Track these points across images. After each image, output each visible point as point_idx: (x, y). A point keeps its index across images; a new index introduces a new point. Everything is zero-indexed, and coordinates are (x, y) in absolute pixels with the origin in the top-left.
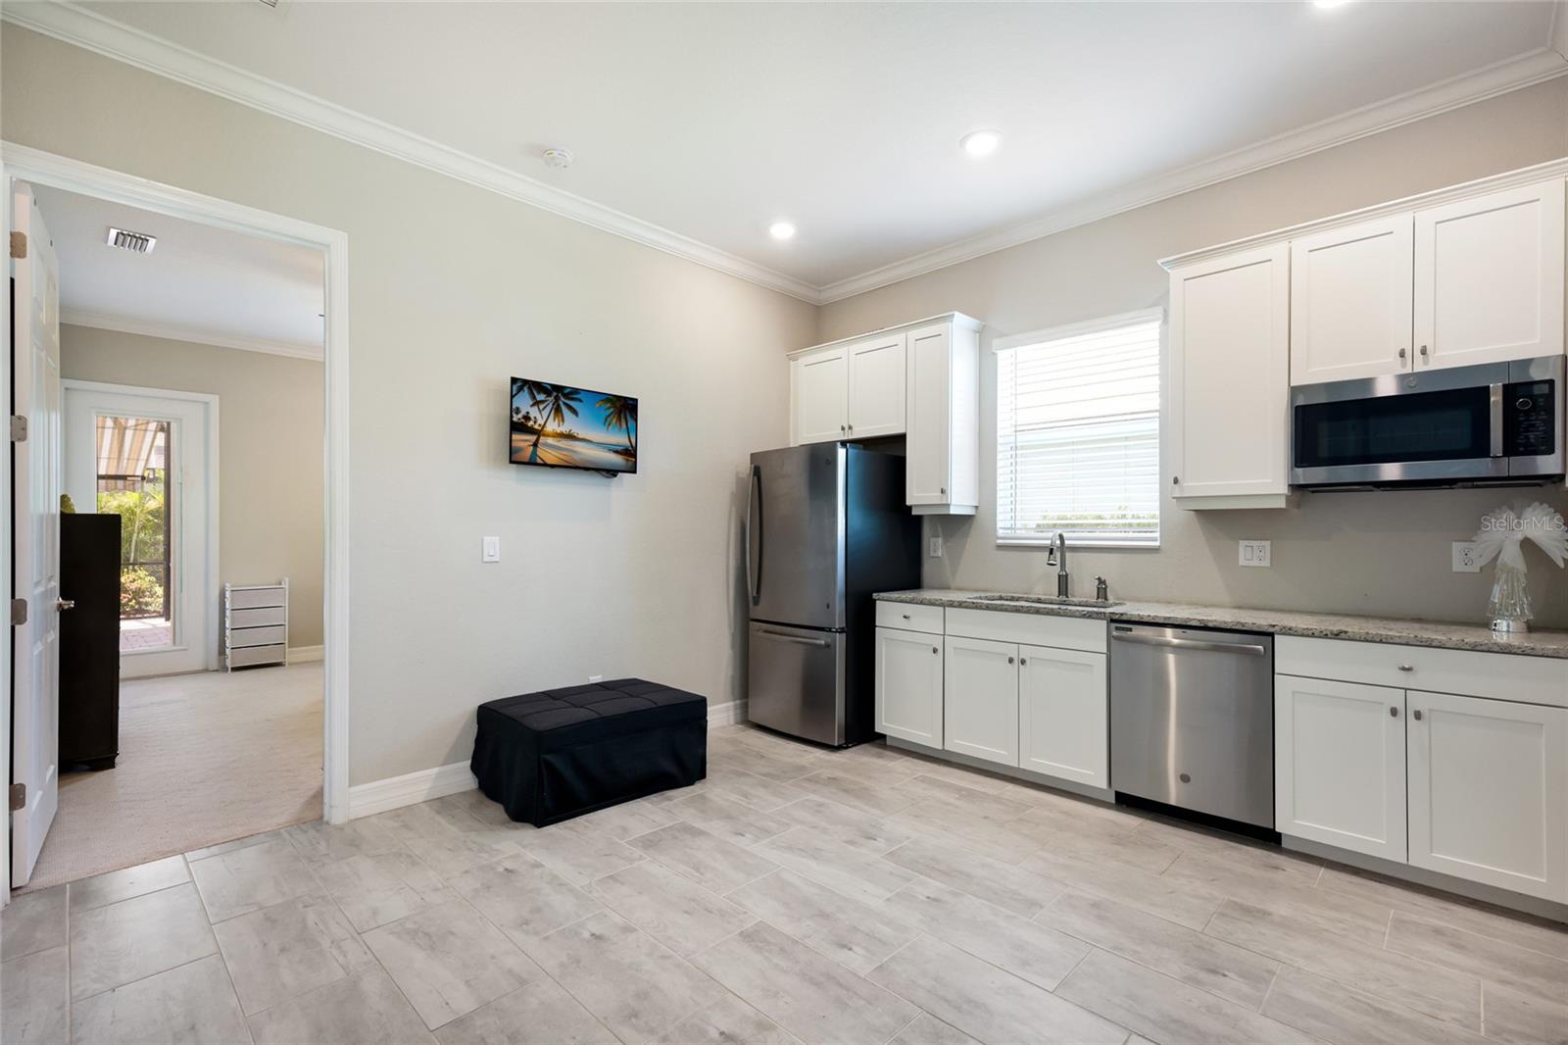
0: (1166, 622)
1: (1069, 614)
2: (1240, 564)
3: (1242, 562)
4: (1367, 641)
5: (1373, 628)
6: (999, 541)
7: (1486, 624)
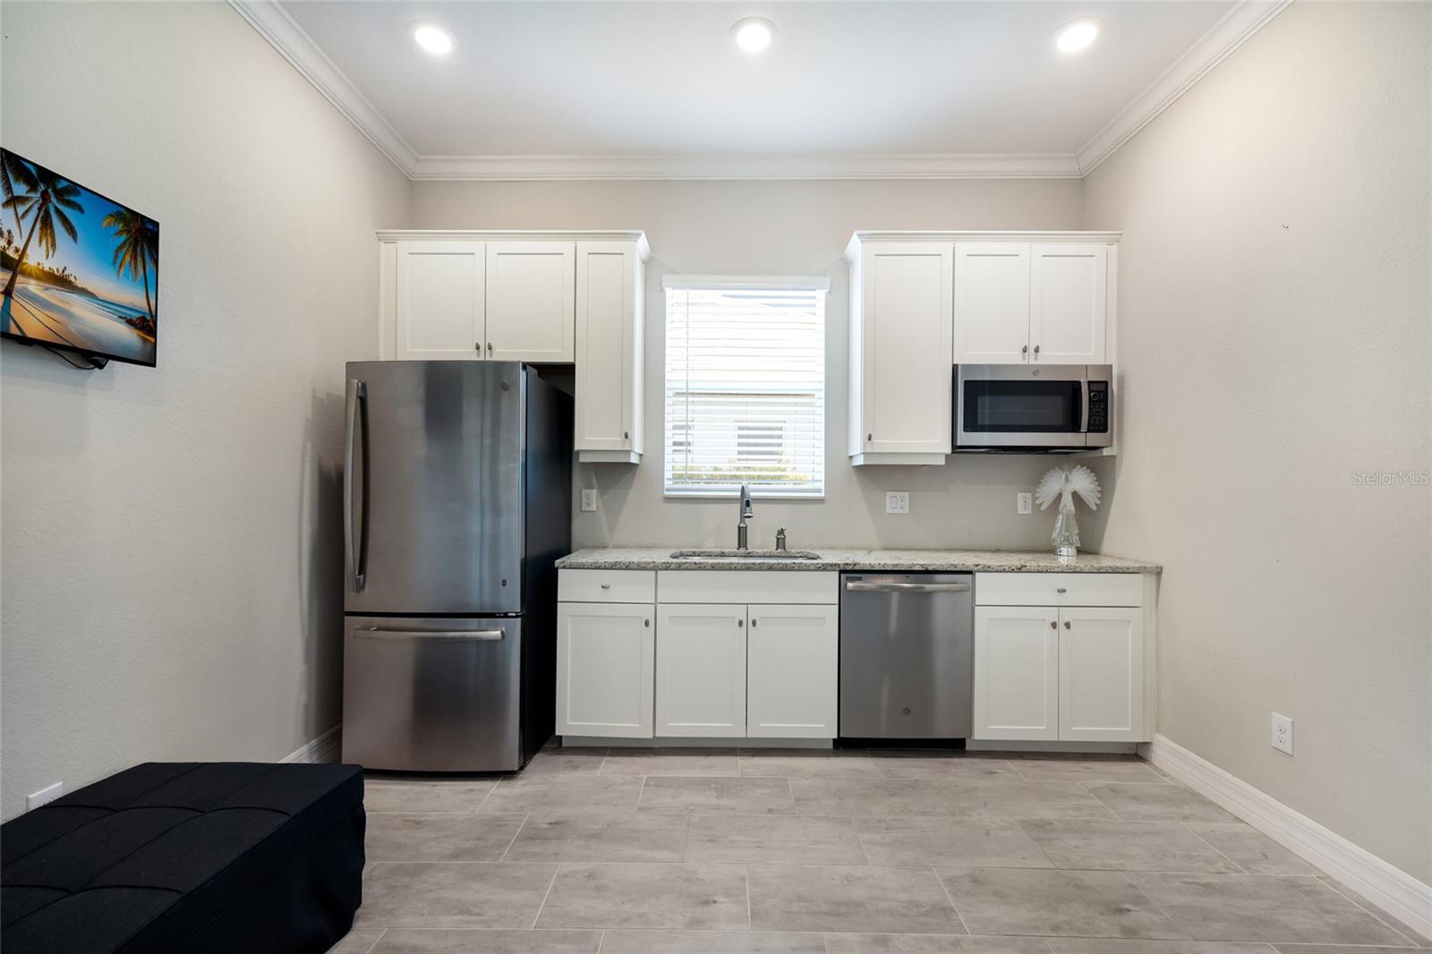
0: (895, 569)
1: (805, 568)
2: (887, 511)
3: (888, 510)
4: (1039, 572)
5: (1015, 560)
6: (666, 493)
7: (1052, 551)
